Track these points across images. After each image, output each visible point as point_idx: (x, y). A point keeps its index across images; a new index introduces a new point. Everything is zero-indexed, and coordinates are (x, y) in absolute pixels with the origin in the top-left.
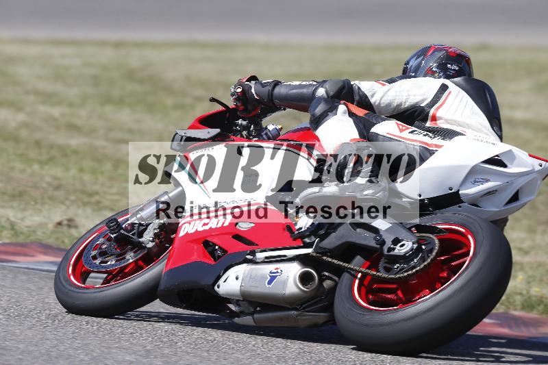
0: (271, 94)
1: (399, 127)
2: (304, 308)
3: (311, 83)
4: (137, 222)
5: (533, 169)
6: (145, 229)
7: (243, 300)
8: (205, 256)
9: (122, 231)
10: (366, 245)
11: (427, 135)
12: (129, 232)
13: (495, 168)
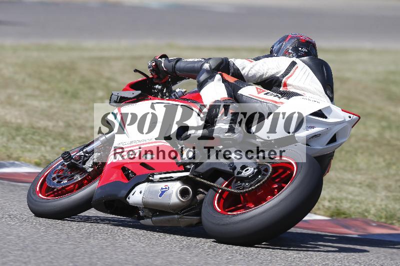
0: (174, 67)
1: (257, 90)
2: (183, 213)
3: (201, 60)
4: (83, 154)
5: (345, 120)
6: (88, 159)
7: (145, 208)
8: (123, 178)
9: (73, 161)
10: (224, 170)
11: (277, 96)
12: (77, 161)
13: (317, 118)
